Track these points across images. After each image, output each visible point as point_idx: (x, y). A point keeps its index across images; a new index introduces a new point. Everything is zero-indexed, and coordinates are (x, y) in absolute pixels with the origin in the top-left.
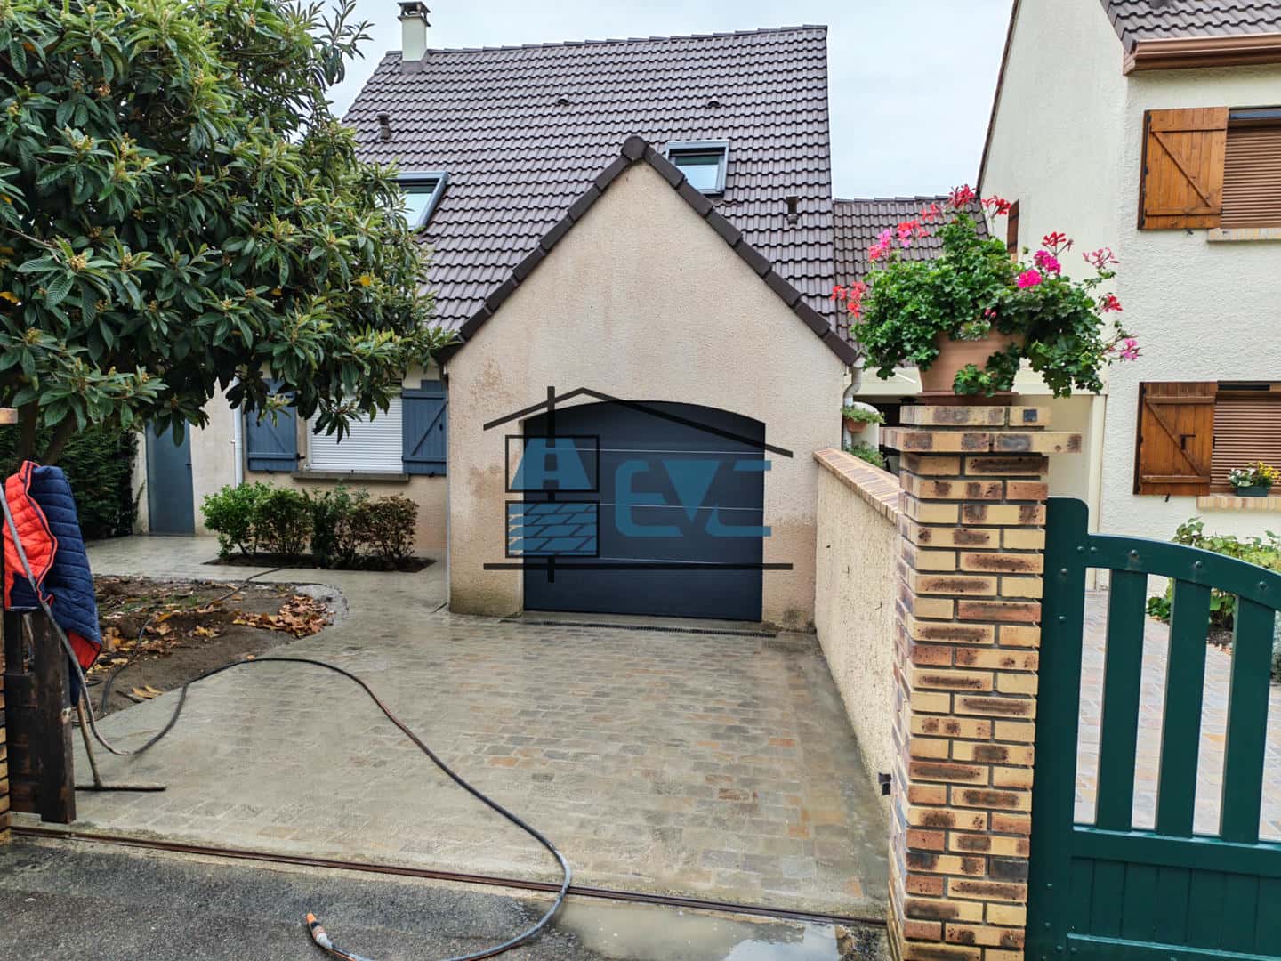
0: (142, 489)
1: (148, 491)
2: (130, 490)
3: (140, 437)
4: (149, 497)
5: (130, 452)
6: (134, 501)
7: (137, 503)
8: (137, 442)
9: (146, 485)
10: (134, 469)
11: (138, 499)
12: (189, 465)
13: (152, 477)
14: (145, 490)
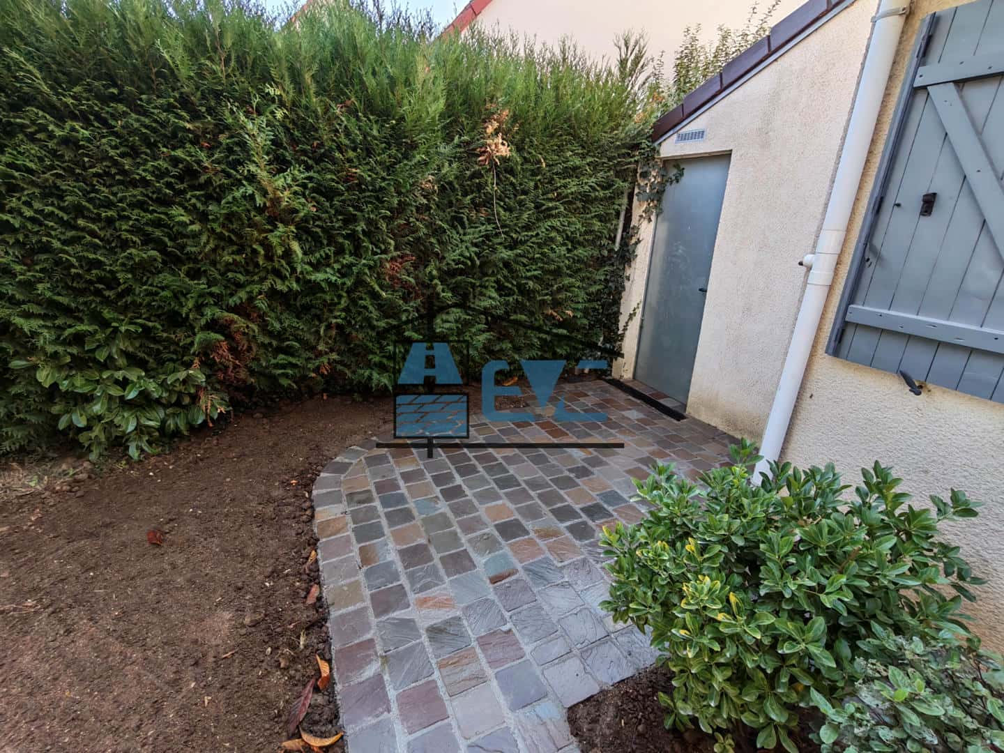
0: (631, 316)
1: (642, 320)
2: (618, 313)
3: (646, 231)
4: (641, 327)
5: (626, 256)
6: (620, 332)
7: (622, 336)
8: (639, 241)
9: (639, 312)
10: (627, 284)
11: (625, 329)
12: (704, 291)
13: (653, 300)
14: (637, 319)
